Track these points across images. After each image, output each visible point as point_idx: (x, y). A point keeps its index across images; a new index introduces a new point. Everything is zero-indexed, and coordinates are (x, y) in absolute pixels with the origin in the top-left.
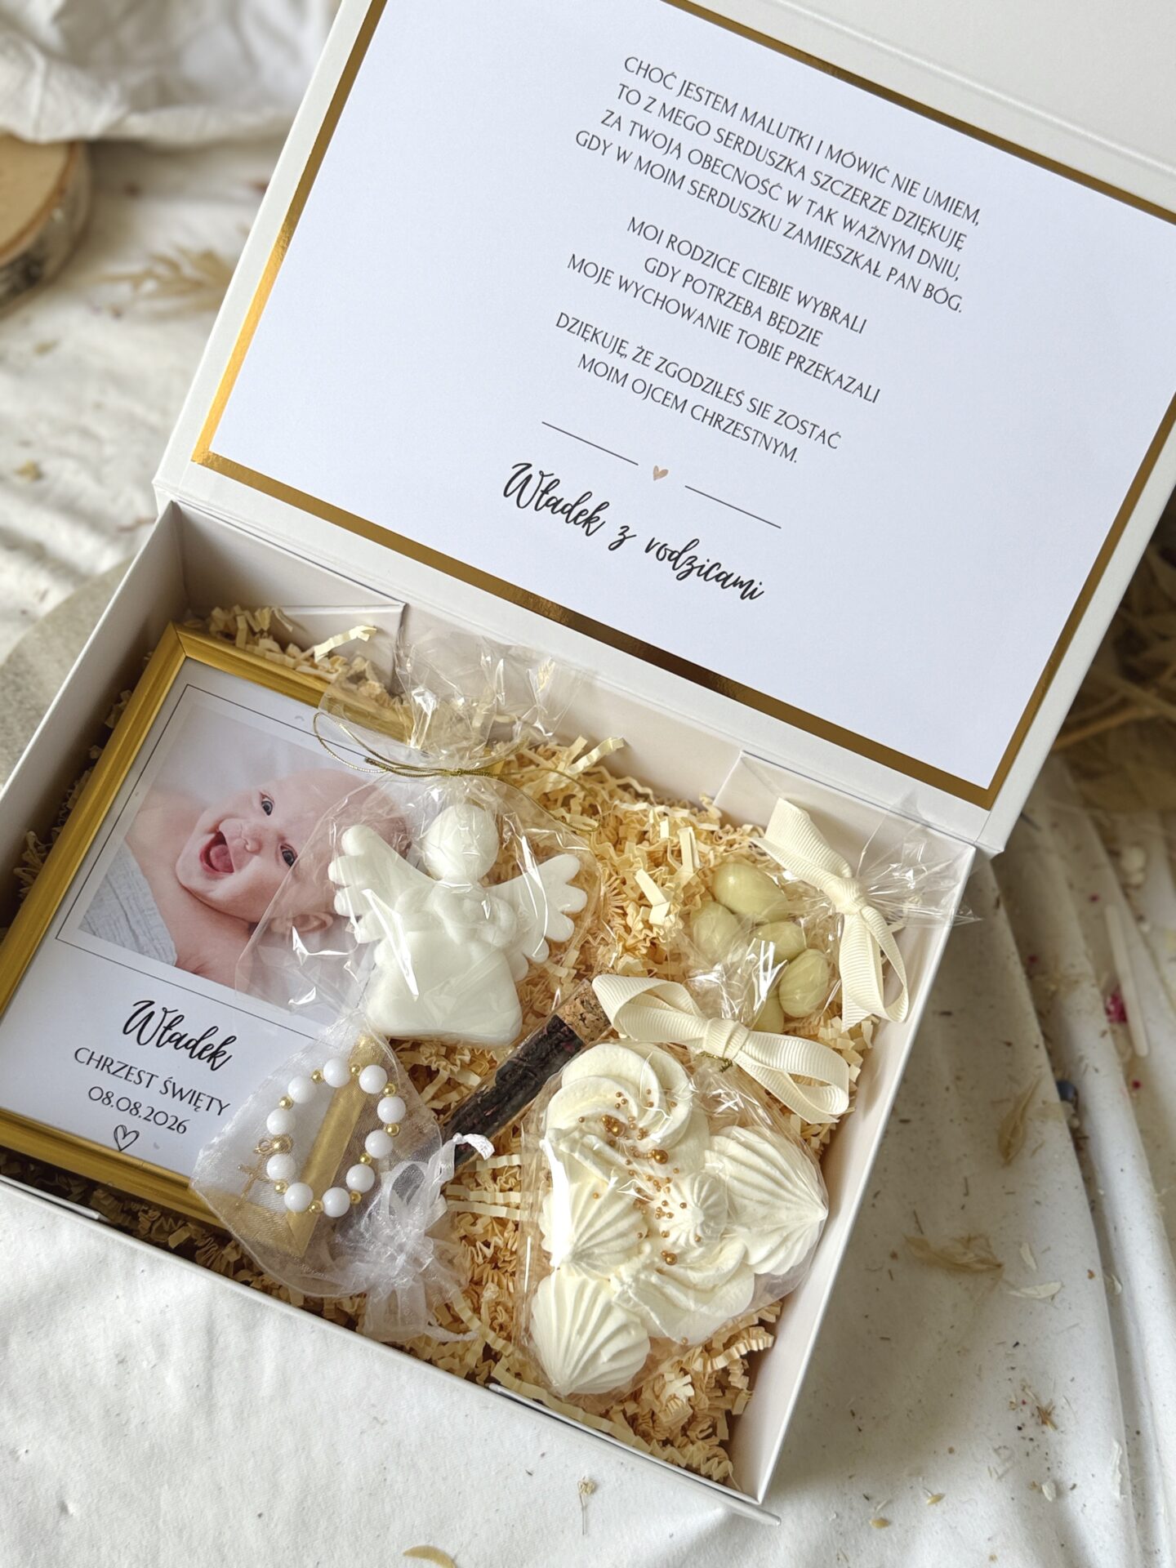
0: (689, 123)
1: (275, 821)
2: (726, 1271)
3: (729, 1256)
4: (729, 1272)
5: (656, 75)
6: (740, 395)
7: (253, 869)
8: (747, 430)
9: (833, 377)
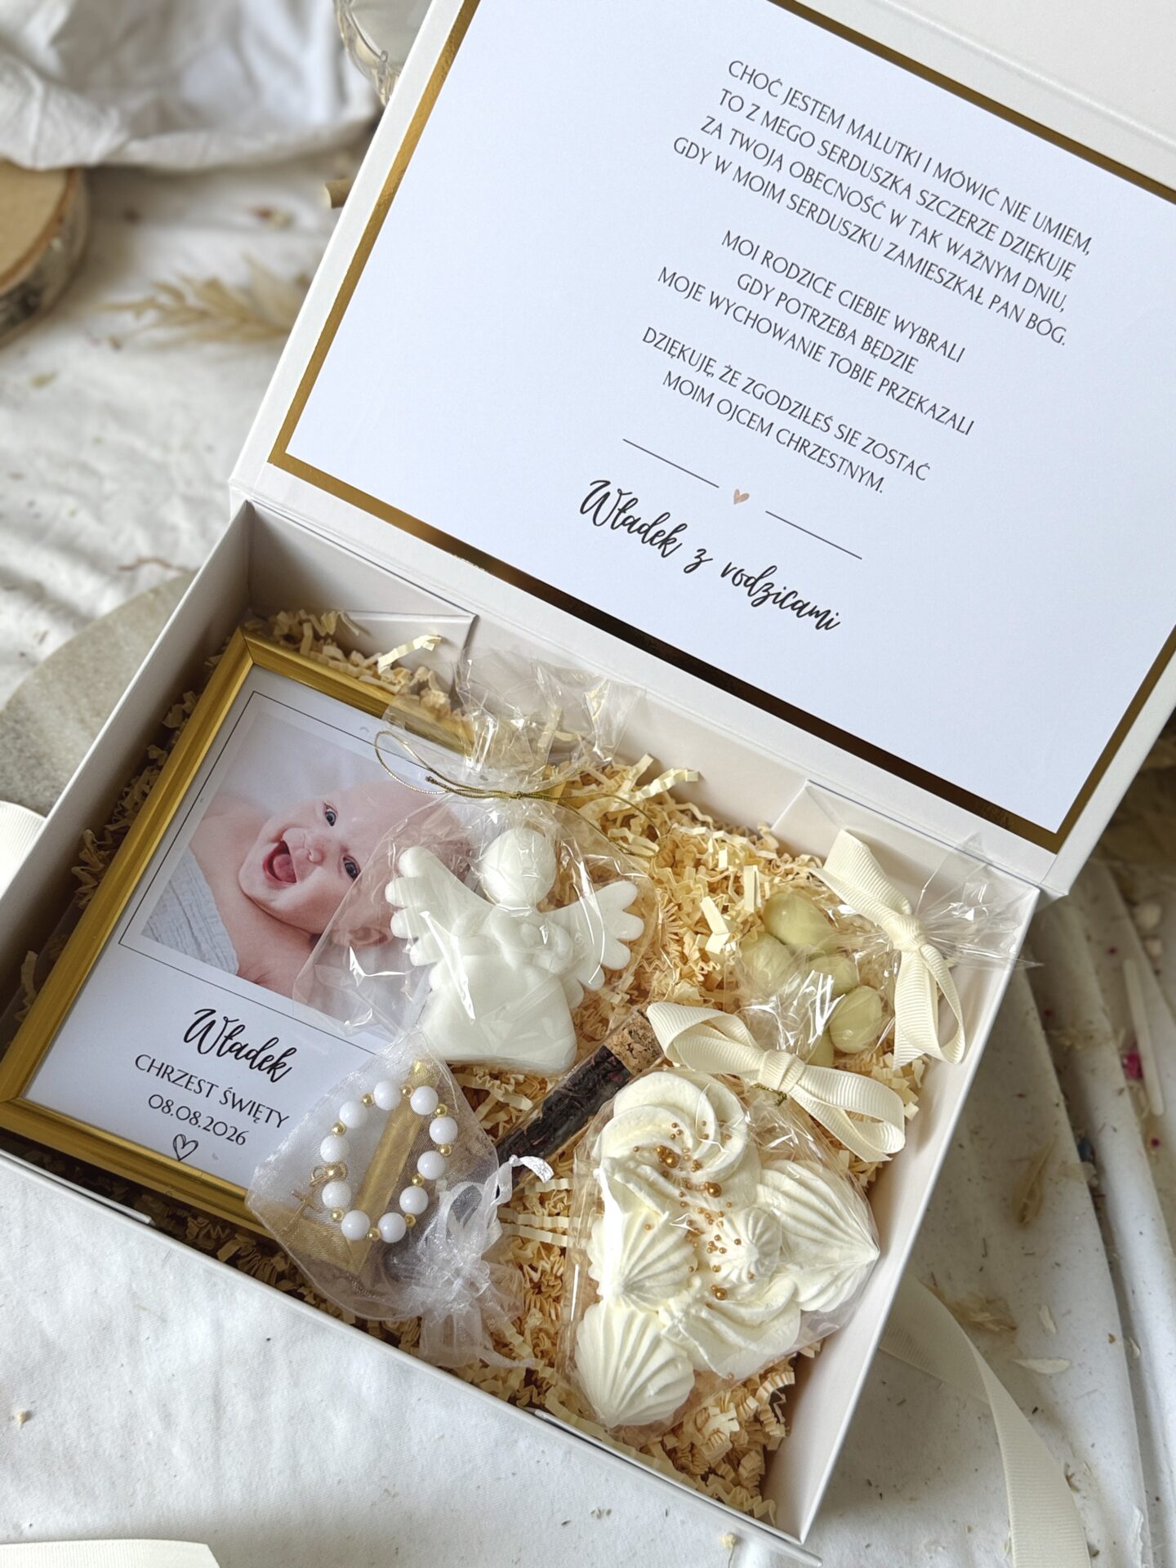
0: (793, 134)
1: (339, 831)
2: (775, 1307)
3: (779, 1292)
4: (779, 1308)
5: (761, 81)
6: (828, 421)
7: (317, 880)
8: (833, 457)
9: (926, 406)
